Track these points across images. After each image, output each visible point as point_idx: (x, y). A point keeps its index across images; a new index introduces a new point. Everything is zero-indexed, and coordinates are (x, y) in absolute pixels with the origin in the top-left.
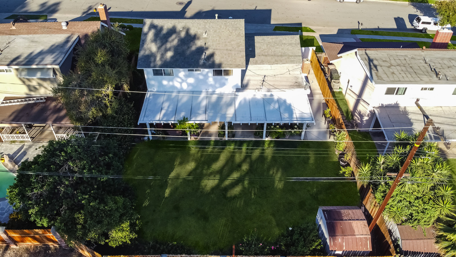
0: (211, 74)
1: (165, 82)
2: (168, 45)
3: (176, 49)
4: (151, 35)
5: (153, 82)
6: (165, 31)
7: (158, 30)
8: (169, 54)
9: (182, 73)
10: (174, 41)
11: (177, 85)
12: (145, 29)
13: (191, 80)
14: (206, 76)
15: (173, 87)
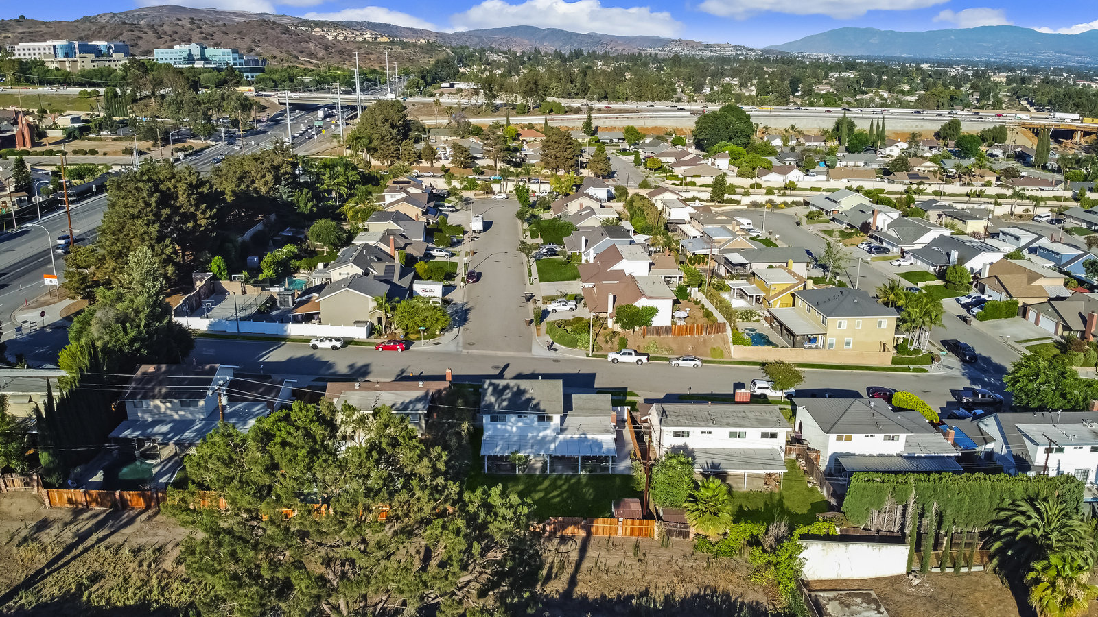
0: (536, 419)
1: (499, 426)
2: (504, 397)
3: (510, 400)
4: (490, 389)
5: (489, 426)
6: (500, 387)
7: (496, 387)
8: (505, 404)
9: (513, 418)
10: (508, 394)
11: (509, 428)
12: (486, 386)
13: (520, 424)
14: (533, 421)
15: (506, 431)
